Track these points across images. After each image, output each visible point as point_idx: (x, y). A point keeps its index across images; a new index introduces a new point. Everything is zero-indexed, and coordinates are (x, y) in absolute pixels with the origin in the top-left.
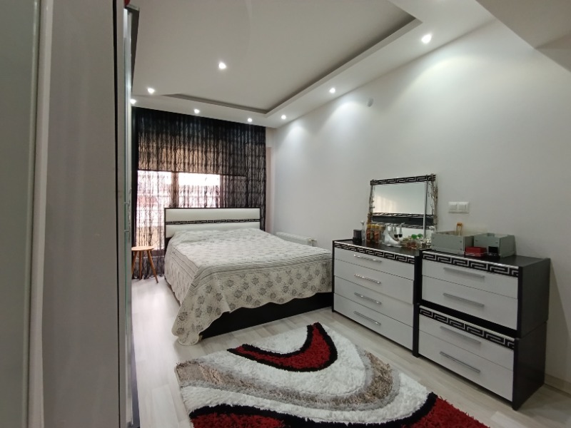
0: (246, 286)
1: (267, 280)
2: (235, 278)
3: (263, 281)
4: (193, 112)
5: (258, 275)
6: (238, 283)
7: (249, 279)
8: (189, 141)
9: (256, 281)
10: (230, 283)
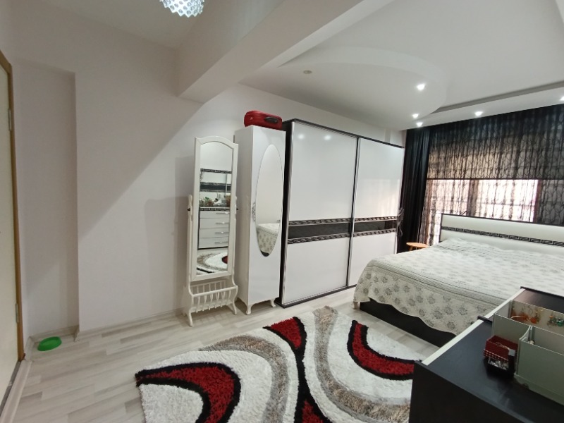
0: (396, 289)
1: (417, 293)
2: (390, 278)
3: (414, 293)
4: (474, 115)
5: (410, 285)
6: (391, 283)
7: (401, 283)
8: (481, 146)
9: (407, 289)
10: (385, 280)
